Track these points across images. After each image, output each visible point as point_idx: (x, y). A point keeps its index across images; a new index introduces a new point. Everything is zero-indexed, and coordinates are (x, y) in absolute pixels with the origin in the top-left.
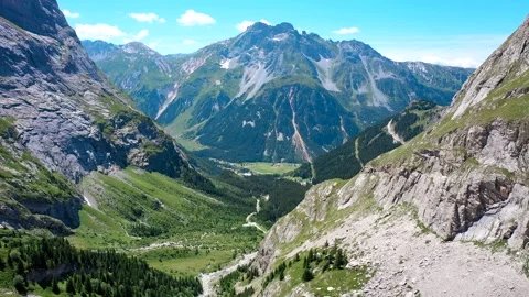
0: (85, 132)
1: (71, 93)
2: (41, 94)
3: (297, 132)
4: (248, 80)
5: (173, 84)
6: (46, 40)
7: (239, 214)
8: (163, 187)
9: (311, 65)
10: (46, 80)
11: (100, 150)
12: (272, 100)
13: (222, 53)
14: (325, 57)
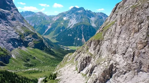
0: (15, 37)
1: (12, 26)
2: (3, 27)
3: (83, 38)
4: (71, 23)
5: (50, 24)
6: (7, 11)
7: (59, 61)
8: (38, 53)
9: (89, 19)
10: (5, 22)
11: (20, 42)
12: (77, 29)
13: (64, 15)
14: (93, 17)
